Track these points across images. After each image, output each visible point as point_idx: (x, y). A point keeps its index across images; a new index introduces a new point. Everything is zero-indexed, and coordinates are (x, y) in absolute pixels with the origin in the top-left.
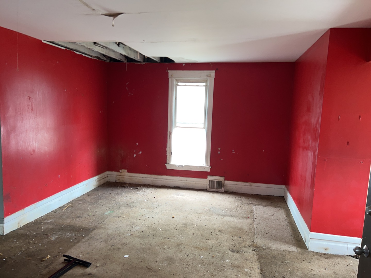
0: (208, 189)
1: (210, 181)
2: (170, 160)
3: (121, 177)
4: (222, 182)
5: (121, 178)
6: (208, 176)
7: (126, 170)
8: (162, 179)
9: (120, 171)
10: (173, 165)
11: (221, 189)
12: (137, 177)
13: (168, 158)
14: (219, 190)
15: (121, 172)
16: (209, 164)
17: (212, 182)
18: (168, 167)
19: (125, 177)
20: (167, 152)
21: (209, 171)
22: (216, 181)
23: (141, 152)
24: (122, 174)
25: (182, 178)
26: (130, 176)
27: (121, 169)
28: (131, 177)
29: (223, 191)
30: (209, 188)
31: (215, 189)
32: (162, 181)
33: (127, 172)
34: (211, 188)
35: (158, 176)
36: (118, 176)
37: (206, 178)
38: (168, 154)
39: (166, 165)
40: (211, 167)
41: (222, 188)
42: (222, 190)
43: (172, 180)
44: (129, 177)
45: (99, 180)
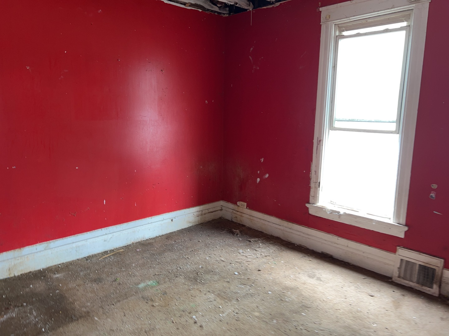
0: (396, 279)
1: (402, 260)
2: (316, 197)
3: (238, 213)
4: (434, 270)
5: (239, 215)
6: (398, 247)
7: (245, 204)
8: (301, 232)
9: (238, 203)
10: (321, 209)
11: (431, 287)
12: (260, 219)
13: (312, 193)
14: (424, 288)
15: (239, 206)
16: (403, 220)
17: (407, 265)
18: (312, 212)
19: (243, 215)
20: (312, 180)
21: (402, 236)
22: (420, 265)
23: (267, 176)
24: (240, 209)
25: (340, 238)
26: (251, 216)
27: (239, 201)
28: (251, 218)
29: (434, 293)
30: (399, 277)
31: (415, 284)
32: (300, 235)
33: (247, 207)
34: (404, 279)
35: (294, 225)
36: (234, 212)
37: (394, 251)
38: (312, 185)
39: (307, 205)
40: (406, 229)
41: (435, 286)
42: (434, 290)
43: (318, 238)
44: (249, 217)
45: (202, 214)
